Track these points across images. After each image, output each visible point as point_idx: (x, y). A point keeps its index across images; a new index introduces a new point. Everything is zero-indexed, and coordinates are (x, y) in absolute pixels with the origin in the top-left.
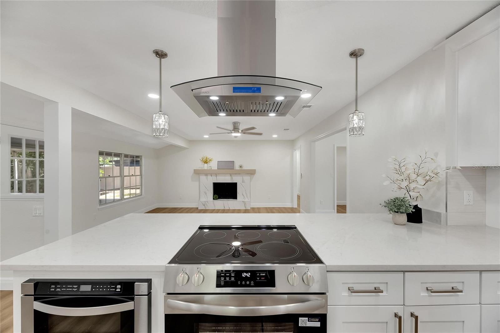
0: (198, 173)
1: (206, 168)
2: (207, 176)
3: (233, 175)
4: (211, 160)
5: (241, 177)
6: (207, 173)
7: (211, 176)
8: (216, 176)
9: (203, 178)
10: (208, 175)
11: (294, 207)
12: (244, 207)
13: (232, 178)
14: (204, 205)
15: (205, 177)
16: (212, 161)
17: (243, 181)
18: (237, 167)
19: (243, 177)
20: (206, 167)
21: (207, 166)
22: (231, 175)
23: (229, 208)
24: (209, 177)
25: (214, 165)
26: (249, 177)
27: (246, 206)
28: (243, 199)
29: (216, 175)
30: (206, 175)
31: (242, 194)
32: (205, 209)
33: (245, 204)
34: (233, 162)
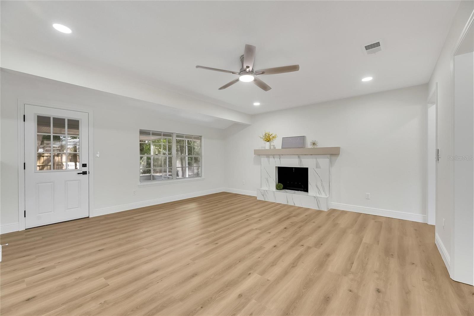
0: (259, 153)
1: (267, 148)
2: (269, 158)
3: (301, 156)
4: (273, 137)
5: (315, 160)
6: (268, 154)
7: (274, 158)
8: (280, 158)
9: (264, 160)
10: (270, 156)
11: (429, 224)
12: (317, 207)
13: (301, 161)
14: (263, 195)
15: (266, 159)
16: (276, 139)
17: (318, 166)
18: (309, 145)
19: (318, 160)
21: (270, 145)
22: (299, 157)
23: (294, 204)
24: (271, 159)
25: (278, 144)
26: (328, 160)
27: (319, 205)
28: (318, 193)
29: (280, 156)
30: (268, 156)
31: (316, 186)
32: (264, 200)
33: (318, 201)
34: (303, 138)
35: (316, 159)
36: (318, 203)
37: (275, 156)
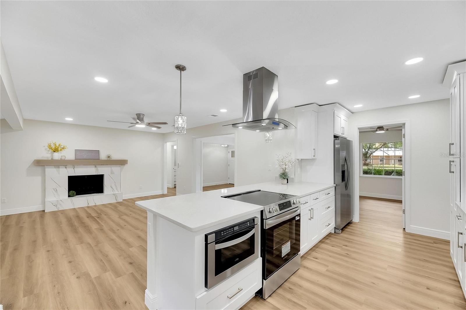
0: (42, 164)
1: (55, 158)
2: (58, 168)
3: (98, 166)
4: (63, 148)
6: (57, 165)
7: (66, 168)
8: (74, 168)
9: (50, 171)
10: (60, 166)
12: (115, 200)
13: (97, 170)
15: (54, 169)
16: (65, 150)
17: (112, 173)
18: (103, 157)
19: (112, 168)
20: (57, 156)
21: (59, 155)
22: (95, 166)
23: (96, 204)
24: (62, 169)
25: (68, 155)
26: (120, 168)
27: (117, 198)
28: (112, 192)
29: (74, 166)
31: (111, 187)
32: (57, 210)
33: (116, 196)
34: (98, 152)
35: (111, 167)
36: (116, 197)
37: (67, 166)
